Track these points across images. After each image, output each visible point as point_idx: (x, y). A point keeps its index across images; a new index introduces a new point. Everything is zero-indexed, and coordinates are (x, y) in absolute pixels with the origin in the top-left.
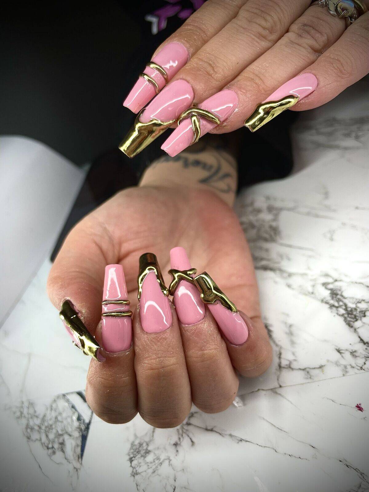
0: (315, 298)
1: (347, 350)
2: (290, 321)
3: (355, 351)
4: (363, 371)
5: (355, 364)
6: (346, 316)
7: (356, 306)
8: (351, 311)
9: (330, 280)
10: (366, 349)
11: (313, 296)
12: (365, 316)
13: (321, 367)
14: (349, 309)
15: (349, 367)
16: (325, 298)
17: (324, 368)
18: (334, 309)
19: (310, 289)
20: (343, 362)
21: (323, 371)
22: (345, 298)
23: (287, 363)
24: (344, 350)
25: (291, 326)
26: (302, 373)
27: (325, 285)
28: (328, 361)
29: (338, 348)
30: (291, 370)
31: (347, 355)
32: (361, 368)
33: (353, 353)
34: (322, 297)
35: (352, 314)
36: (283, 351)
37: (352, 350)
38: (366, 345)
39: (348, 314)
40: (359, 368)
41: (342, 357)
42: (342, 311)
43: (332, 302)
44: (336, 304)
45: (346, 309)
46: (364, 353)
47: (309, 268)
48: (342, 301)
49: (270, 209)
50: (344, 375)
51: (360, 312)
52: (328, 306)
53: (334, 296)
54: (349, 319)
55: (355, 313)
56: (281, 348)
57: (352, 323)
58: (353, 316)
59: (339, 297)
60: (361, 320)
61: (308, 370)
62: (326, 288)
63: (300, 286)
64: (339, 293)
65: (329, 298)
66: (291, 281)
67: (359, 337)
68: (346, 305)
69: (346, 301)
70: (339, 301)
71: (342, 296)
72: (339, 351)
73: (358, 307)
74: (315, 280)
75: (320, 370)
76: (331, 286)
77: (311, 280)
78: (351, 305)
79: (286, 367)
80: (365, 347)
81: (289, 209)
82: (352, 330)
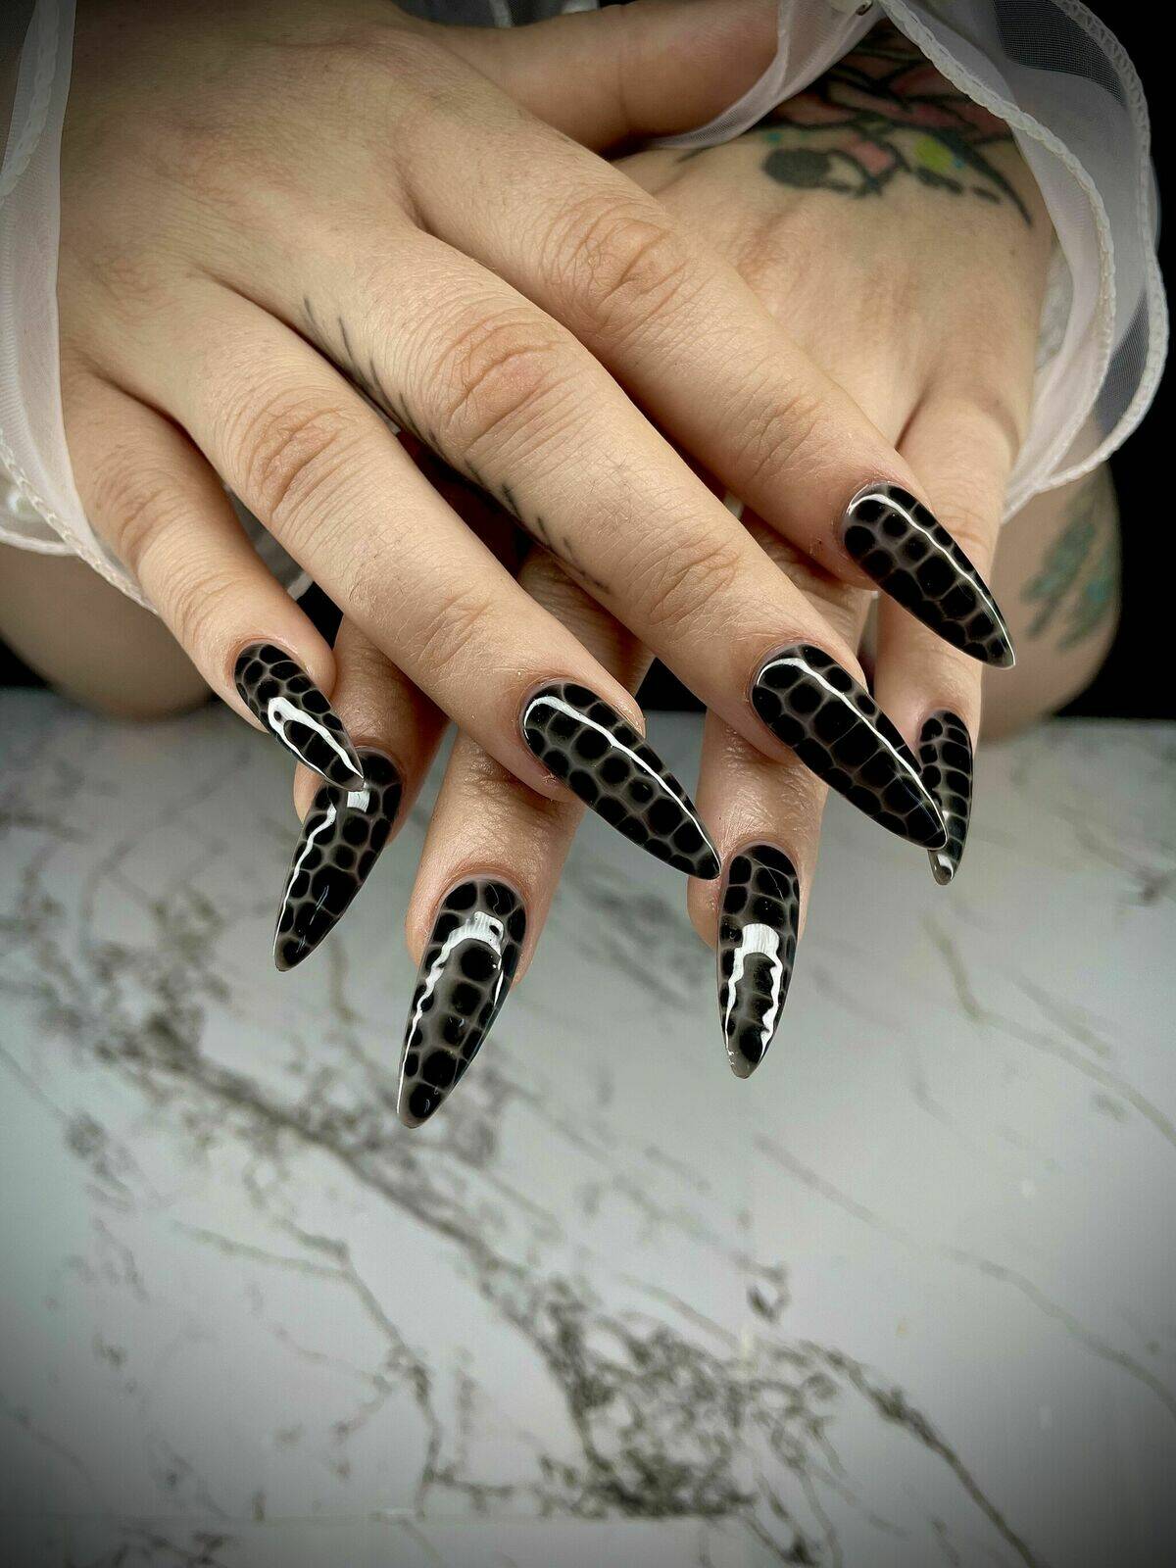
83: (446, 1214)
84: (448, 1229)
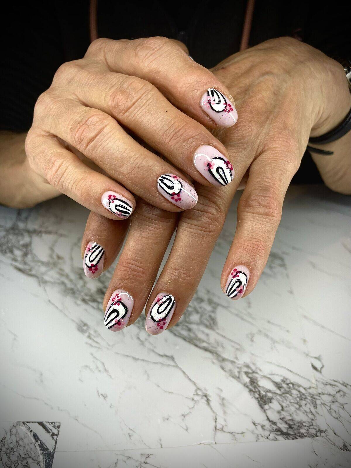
0: (240, 382)
1: (259, 424)
2: (223, 395)
3: (264, 426)
4: (268, 440)
5: (264, 434)
6: (259, 399)
7: (266, 394)
8: (263, 396)
9: (250, 371)
10: (271, 425)
11: (238, 379)
12: (271, 402)
13: (242, 433)
14: (261, 395)
15: (260, 436)
16: (246, 383)
17: (245, 434)
18: (252, 393)
19: (237, 374)
20: (256, 432)
21: (244, 436)
22: (260, 387)
23: (221, 427)
24: (257, 423)
25: (223, 399)
26: (230, 436)
27: (247, 373)
28: (247, 429)
29: (253, 421)
30: (223, 432)
31: (259, 427)
32: (267, 438)
33: (263, 427)
34: (245, 383)
35: (263, 399)
36: (218, 418)
37: (262, 424)
38: (271, 422)
39: (261, 398)
40: (266, 438)
41: (256, 428)
42: (257, 396)
43: (251, 387)
44: (253, 390)
45: (259, 394)
46: (269, 428)
47: (236, 358)
48: (258, 389)
49: (210, 302)
50: (257, 441)
51: (268, 398)
52: (247, 390)
53: (253, 383)
54: (261, 402)
55: (265, 399)
56: (216, 414)
57: (263, 405)
58: (263, 401)
59: (255, 384)
60: (268, 404)
61: (234, 434)
62: (248, 376)
63: (230, 370)
64: (256, 382)
65: (249, 384)
66: (224, 365)
67: (267, 416)
68: (259, 392)
69: (260, 389)
70: (255, 387)
71: (257, 384)
72: (254, 424)
73: (267, 395)
74: (240, 368)
75: (242, 435)
76: (250, 375)
77: (238, 368)
78: (263, 393)
79: (220, 429)
80: (270, 424)
81: (224, 307)
82: (263, 410)
83: (205, 345)
84: (206, 349)
